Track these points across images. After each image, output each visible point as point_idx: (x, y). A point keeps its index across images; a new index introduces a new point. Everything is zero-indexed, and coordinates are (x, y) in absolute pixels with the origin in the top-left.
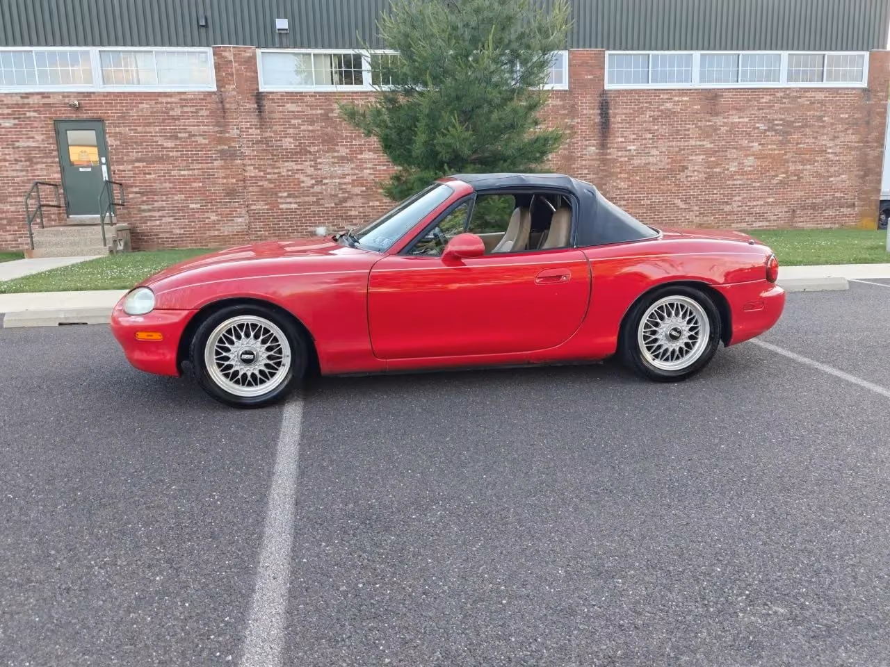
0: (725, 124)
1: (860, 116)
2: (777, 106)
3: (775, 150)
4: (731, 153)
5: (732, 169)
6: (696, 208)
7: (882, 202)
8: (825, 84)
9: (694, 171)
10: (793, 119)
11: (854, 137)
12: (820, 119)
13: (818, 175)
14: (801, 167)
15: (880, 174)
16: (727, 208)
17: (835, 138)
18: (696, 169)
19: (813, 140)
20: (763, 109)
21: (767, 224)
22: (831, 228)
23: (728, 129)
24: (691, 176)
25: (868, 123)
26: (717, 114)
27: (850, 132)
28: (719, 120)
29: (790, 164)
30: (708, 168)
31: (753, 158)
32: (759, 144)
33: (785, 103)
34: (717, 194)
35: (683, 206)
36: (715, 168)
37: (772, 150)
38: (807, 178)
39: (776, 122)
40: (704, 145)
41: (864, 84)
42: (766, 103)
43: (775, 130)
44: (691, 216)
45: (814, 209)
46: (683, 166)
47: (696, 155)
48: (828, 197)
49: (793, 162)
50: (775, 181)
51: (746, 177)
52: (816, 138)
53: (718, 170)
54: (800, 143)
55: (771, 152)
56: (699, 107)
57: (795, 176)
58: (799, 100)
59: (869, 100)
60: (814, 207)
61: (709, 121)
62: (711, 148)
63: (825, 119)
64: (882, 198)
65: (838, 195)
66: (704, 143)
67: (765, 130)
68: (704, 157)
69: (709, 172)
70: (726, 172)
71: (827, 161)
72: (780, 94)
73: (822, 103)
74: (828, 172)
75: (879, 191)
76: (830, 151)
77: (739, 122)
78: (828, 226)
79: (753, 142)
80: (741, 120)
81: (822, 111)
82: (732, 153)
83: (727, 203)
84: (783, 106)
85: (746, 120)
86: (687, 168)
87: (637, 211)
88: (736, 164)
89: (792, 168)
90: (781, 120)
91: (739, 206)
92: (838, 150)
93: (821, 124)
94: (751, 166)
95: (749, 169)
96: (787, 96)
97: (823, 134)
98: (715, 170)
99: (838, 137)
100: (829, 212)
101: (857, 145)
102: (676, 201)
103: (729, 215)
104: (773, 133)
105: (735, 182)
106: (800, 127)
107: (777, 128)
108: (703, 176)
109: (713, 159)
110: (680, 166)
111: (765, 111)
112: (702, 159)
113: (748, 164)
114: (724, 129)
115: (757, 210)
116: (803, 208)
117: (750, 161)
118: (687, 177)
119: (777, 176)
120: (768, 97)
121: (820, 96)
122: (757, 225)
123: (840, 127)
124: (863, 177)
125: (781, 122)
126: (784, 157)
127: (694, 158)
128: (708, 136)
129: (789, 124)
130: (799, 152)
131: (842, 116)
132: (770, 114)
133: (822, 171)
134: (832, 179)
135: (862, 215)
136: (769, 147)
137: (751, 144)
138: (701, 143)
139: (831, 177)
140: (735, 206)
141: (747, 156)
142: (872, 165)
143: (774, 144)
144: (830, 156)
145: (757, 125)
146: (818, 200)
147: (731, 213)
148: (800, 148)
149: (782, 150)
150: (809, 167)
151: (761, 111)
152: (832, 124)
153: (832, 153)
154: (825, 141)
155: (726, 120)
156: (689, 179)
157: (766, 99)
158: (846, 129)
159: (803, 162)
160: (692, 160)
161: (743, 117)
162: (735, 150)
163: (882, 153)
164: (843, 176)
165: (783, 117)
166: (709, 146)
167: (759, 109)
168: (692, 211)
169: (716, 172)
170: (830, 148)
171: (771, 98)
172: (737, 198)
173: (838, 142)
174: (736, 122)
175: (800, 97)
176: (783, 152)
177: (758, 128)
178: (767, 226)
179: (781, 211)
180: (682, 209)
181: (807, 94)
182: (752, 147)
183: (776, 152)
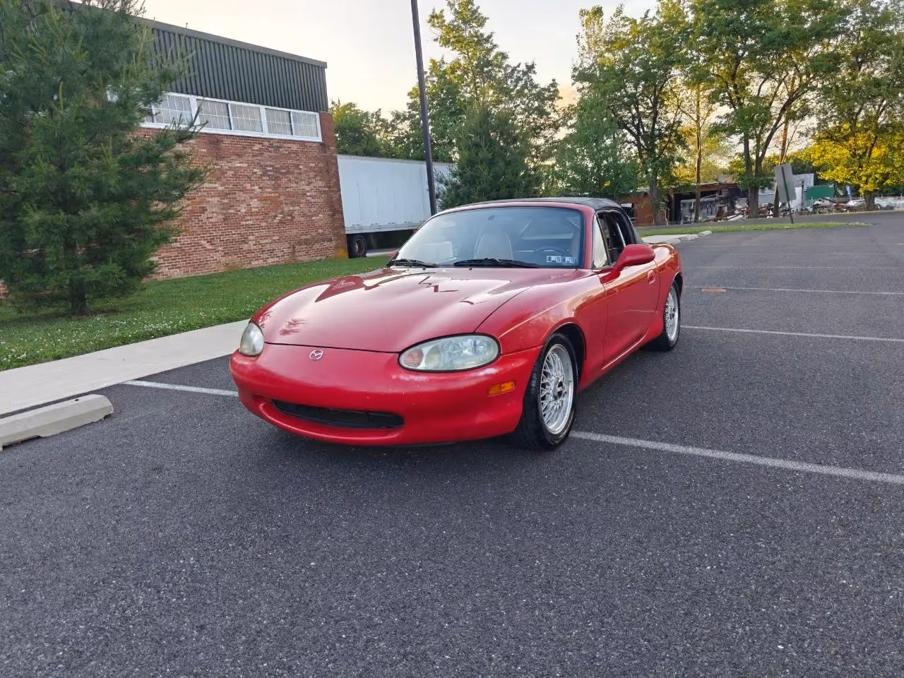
0: (230, 169)
1: (322, 165)
2: (266, 154)
3: (270, 193)
4: (239, 196)
5: (243, 210)
6: (221, 249)
7: (347, 235)
8: (295, 138)
9: (213, 213)
10: (279, 166)
11: (321, 182)
12: (297, 166)
13: (304, 215)
14: (291, 208)
15: (342, 213)
16: (245, 247)
17: (309, 184)
18: (214, 210)
19: (295, 185)
20: (256, 156)
21: (277, 259)
22: (320, 260)
23: (233, 173)
24: (211, 218)
25: (328, 171)
26: (222, 158)
27: (318, 178)
28: (224, 164)
29: (284, 205)
30: (223, 209)
31: (256, 200)
32: (259, 188)
33: (270, 152)
34: (235, 235)
35: (210, 247)
36: (229, 209)
37: (268, 192)
38: (297, 218)
39: (268, 168)
40: (216, 188)
41: (319, 139)
42: (257, 151)
43: (269, 176)
44: (218, 256)
45: (306, 244)
46: (203, 207)
47: (212, 196)
48: (314, 234)
49: (285, 203)
50: (276, 221)
51: (254, 217)
52: (297, 183)
53: (232, 211)
54: (288, 188)
55: (268, 195)
56: (205, 150)
57: (289, 216)
58: (281, 150)
59: (325, 152)
60: (306, 242)
61: (216, 164)
62: (223, 191)
63: (301, 167)
64: (347, 233)
65: (320, 231)
66: (217, 185)
67: (261, 175)
68: (218, 199)
69: (225, 214)
70: (239, 213)
71: (308, 203)
72: (266, 143)
73: (295, 153)
74: (310, 212)
75: (344, 227)
76: (308, 194)
77: (241, 167)
78: (318, 258)
79: (254, 186)
80: (241, 165)
81: (297, 160)
82: (241, 196)
83: (244, 242)
84: (270, 154)
85: (246, 165)
86: (206, 210)
87: (169, 254)
88: (245, 205)
89: (286, 209)
90: (270, 166)
91: (254, 245)
92: (314, 194)
93: (298, 171)
94: (256, 208)
95: (256, 210)
96: (271, 146)
97: (301, 180)
98: (229, 211)
99: (311, 183)
100: (317, 246)
101: (324, 189)
102: (203, 242)
103: (248, 253)
104: (268, 178)
105: (247, 223)
106: (285, 173)
107: (269, 173)
108: (221, 217)
109: (226, 201)
110: (200, 207)
111: (258, 158)
112: (218, 201)
113: (255, 206)
114: (230, 173)
115: (268, 247)
116: (300, 243)
117: (255, 203)
118: (208, 218)
119: (277, 216)
120: (258, 145)
121: (295, 147)
122: (270, 261)
123: (312, 174)
124: (333, 215)
125: (271, 168)
126: (280, 199)
127: (210, 199)
128: (218, 179)
129: (277, 170)
130: (289, 195)
131: (311, 165)
132: (262, 160)
133: (306, 211)
134: (313, 218)
135: (337, 247)
136: (267, 190)
137: (254, 188)
138: (214, 185)
139: (313, 216)
140: (251, 245)
141: (251, 198)
142: (336, 207)
143: (270, 188)
144: (309, 198)
145: (255, 170)
146: (308, 237)
147: (250, 251)
148: (288, 192)
149: (277, 193)
150: (297, 208)
151: (255, 158)
152: (306, 171)
153: (310, 196)
154: (303, 186)
155: (230, 165)
156: (210, 220)
157: (257, 147)
158: (316, 176)
159: (293, 204)
160: (209, 202)
161: (242, 163)
162: (241, 193)
163: (340, 195)
164: (320, 215)
165: (272, 164)
166: (220, 188)
167: (253, 156)
168: (218, 251)
169: (231, 213)
170: (308, 191)
171: (260, 146)
172: (251, 237)
173: (312, 186)
174: (237, 167)
175: (281, 147)
176: (277, 195)
177: (256, 173)
178: (277, 261)
179: (285, 247)
180: (209, 250)
181: (285, 145)
182: (254, 190)
183: (273, 195)
